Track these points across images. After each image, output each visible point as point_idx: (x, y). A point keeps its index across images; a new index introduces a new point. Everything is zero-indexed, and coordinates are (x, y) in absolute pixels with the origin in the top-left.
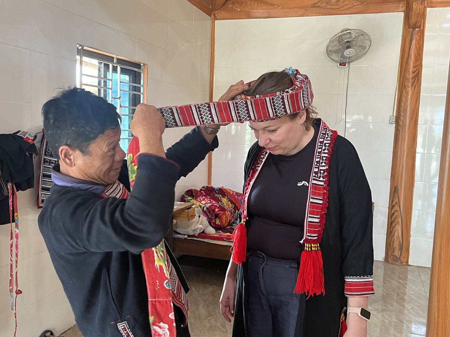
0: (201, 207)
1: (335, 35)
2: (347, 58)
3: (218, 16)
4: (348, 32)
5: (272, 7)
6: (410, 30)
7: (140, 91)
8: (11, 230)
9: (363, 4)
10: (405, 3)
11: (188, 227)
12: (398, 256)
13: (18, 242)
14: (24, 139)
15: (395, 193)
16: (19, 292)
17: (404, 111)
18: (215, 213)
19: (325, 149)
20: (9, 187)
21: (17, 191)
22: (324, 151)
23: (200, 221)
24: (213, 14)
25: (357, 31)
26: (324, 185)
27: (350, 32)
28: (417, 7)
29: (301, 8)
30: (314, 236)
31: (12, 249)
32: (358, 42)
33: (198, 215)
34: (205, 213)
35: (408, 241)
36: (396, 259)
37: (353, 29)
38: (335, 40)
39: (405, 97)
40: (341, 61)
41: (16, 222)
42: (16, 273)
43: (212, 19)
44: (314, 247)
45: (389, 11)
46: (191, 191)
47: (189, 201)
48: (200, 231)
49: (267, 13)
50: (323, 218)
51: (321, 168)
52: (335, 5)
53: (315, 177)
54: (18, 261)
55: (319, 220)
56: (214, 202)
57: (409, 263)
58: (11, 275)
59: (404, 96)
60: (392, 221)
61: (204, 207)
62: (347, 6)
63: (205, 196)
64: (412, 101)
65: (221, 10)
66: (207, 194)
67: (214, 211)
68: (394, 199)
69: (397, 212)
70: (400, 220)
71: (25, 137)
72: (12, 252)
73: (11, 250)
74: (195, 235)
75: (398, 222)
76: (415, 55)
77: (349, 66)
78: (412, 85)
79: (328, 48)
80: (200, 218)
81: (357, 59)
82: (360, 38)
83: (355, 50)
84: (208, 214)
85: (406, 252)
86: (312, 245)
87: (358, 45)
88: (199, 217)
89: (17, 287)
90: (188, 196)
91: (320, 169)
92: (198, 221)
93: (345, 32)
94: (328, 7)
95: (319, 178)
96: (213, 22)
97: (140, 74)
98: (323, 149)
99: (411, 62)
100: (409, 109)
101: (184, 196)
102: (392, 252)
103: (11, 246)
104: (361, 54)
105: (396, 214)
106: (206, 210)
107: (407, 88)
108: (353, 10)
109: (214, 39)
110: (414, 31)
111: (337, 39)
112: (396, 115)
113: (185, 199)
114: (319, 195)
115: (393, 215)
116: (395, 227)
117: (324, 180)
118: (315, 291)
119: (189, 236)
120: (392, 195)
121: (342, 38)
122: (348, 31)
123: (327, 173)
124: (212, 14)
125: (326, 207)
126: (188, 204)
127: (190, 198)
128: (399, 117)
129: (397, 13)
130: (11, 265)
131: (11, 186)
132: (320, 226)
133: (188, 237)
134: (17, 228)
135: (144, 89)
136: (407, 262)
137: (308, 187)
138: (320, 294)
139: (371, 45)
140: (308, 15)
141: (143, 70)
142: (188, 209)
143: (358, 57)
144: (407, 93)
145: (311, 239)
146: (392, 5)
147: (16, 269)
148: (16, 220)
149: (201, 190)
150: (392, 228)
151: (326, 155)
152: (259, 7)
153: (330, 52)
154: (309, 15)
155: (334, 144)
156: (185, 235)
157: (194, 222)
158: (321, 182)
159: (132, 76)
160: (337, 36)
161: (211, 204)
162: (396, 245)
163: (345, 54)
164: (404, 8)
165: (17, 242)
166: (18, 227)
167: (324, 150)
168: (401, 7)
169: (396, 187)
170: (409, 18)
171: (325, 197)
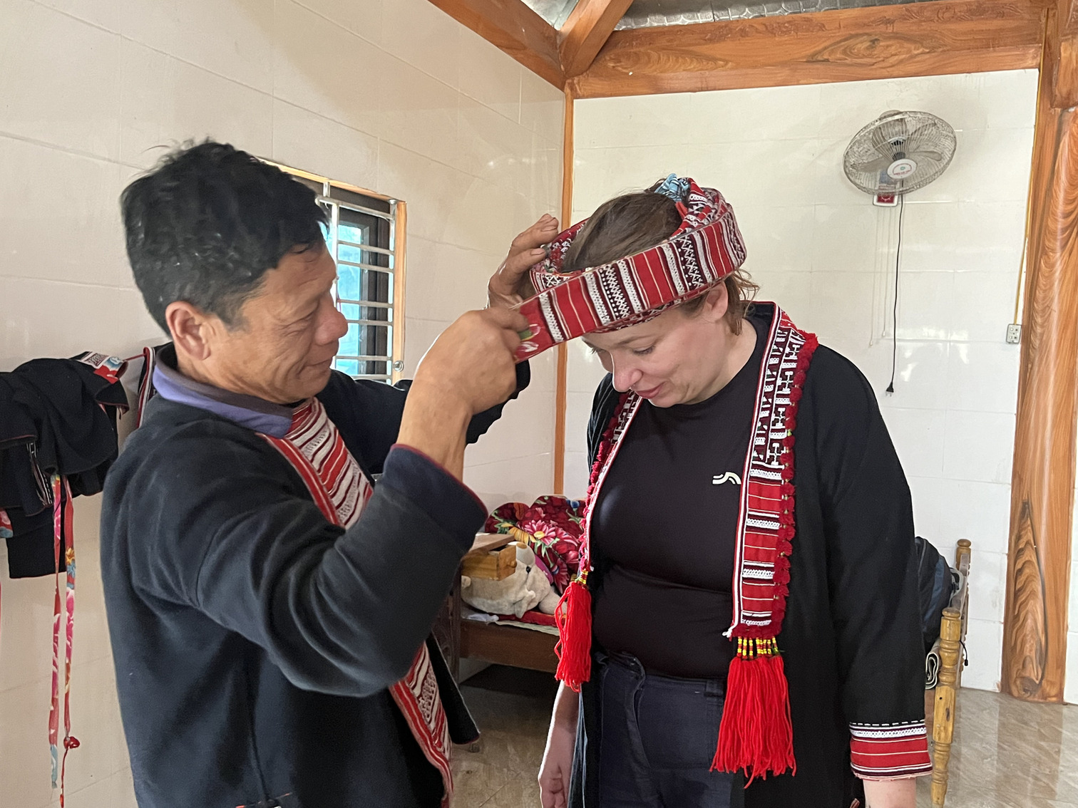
0: (533, 546)
1: (865, 128)
2: (895, 183)
3: (580, 89)
4: (897, 120)
5: (711, 64)
6: (1055, 111)
7: (387, 265)
8: (57, 590)
9: (934, 52)
10: (1041, 47)
11: (501, 595)
12: (1035, 679)
13: (73, 620)
14: (95, 372)
15: (1023, 517)
16: (72, 743)
17: (1043, 311)
18: (567, 562)
19: (783, 385)
20: (53, 485)
21: (74, 496)
22: (781, 390)
23: (530, 581)
24: (569, 83)
25: (919, 115)
26: (781, 481)
27: (902, 119)
28: (1071, 54)
29: (784, 64)
30: (763, 618)
31: (57, 637)
32: (922, 143)
33: (526, 567)
34: (542, 561)
35: (1061, 640)
36: (1031, 688)
37: (910, 112)
38: (865, 138)
39: (1047, 277)
40: (881, 191)
41: (68, 570)
42: (67, 695)
43: (566, 96)
44: (762, 647)
45: (1001, 68)
46: (509, 506)
47: (503, 532)
48: (529, 604)
49: (699, 80)
50: (783, 570)
51: (772, 436)
52: (864, 56)
53: (758, 459)
54: (71, 666)
55: (773, 573)
56: (565, 535)
57: (1066, 699)
58: (54, 701)
59: (1043, 275)
60: (1018, 587)
61: (541, 545)
62: (896, 57)
63: (543, 519)
64: (1064, 287)
65: (588, 76)
66: (551, 514)
67: (565, 556)
68: (1023, 533)
69: (1031, 566)
70: (1040, 588)
71: (98, 367)
72: (57, 643)
73: (56, 640)
74: (517, 616)
75: (1033, 593)
76: (1070, 172)
77: (900, 202)
78: (1063, 247)
79: (847, 159)
80: (532, 572)
81: (920, 185)
82: (926, 132)
83: (915, 162)
84: (552, 565)
85: (1058, 668)
86: (758, 642)
87: (924, 150)
88: (529, 570)
89: (68, 731)
90: (502, 520)
91: (771, 439)
92: (526, 582)
93: (890, 119)
94: (849, 61)
95: (770, 463)
96: (569, 104)
97: (387, 224)
98: (779, 386)
99: (1060, 191)
100: (1055, 306)
101: (494, 518)
102: (1018, 670)
103: (56, 629)
104: (932, 174)
105: (1027, 571)
106: (545, 554)
107: (1051, 254)
108: (910, 68)
109: (571, 143)
110: (1066, 113)
111: (871, 136)
112: (1023, 320)
113: (495, 526)
114: (770, 506)
115: (1021, 575)
116: (1027, 604)
117: (783, 467)
118: (771, 765)
119: (502, 617)
120: (1016, 525)
121: (882, 134)
122: (897, 117)
123: (790, 449)
124: (567, 84)
125: (789, 539)
126: (498, 538)
127: (507, 525)
128: (1032, 327)
129: (1022, 70)
130: (55, 676)
131: (60, 483)
132: (776, 590)
133: (498, 621)
134: (72, 586)
135: (397, 260)
136: (1060, 694)
137: (740, 486)
138: (783, 773)
139: (955, 149)
140: (798, 81)
141: (394, 215)
142: (499, 549)
143: (923, 180)
144: (1051, 266)
145: (752, 627)
146: (1009, 51)
147: (66, 684)
148: (68, 566)
149: (535, 505)
150: (1017, 606)
151: (786, 401)
152: (680, 66)
153: (853, 168)
154: (801, 82)
155: (806, 373)
156: (491, 614)
157: (514, 583)
158: (774, 474)
159: (368, 228)
160: (868, 130)
161: (557, 540)
162: (1030, 650)
163: (890, 171)
164: (1040, 59)
165: (69, 620)
166: (73, 583)
167: (780, 388)
168: (1031, 56)
169: (1028, 503)
170: (1050, 83)
171: (786, 512)
